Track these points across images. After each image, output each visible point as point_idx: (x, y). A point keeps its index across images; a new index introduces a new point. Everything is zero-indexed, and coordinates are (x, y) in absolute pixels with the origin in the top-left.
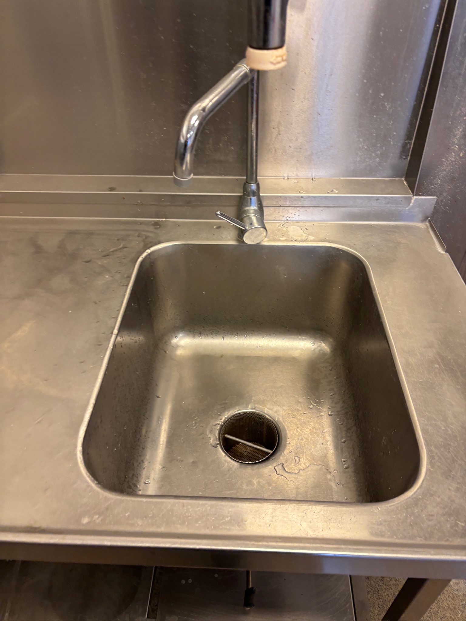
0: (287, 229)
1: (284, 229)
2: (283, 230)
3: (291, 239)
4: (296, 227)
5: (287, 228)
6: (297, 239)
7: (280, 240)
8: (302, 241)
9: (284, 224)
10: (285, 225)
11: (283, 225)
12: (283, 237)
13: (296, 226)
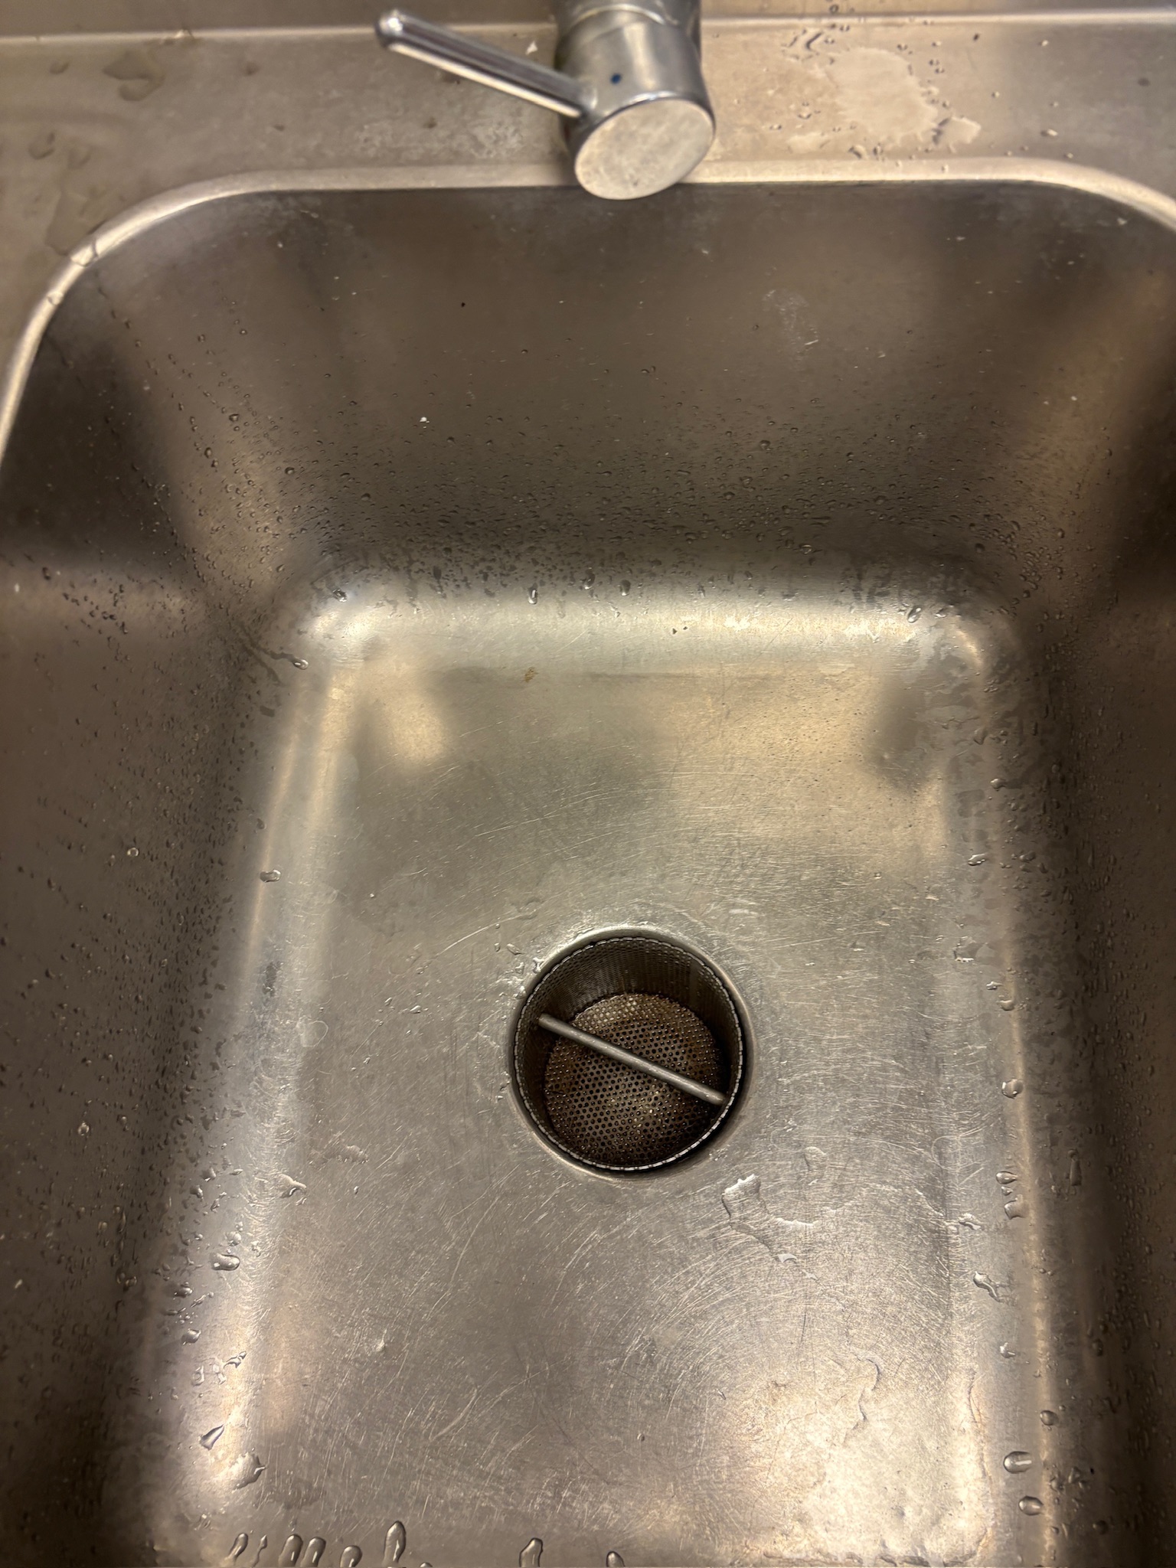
0: (828, 66)
1: (818, 72)
2: (810, 80)
3: (849, 146)
4: (884, 52)
5: (832, 61)
6: (883, 138)
7: (789, 154)
8: (908, 153)
9: (817, 36)
10: (820, 39)
11: (808, 44)
12: (803, 131)
13: (881, 45)
